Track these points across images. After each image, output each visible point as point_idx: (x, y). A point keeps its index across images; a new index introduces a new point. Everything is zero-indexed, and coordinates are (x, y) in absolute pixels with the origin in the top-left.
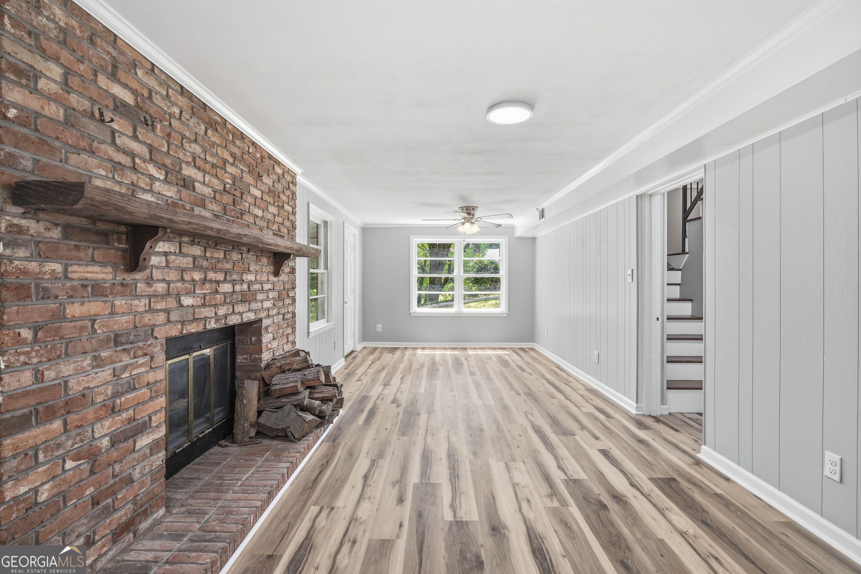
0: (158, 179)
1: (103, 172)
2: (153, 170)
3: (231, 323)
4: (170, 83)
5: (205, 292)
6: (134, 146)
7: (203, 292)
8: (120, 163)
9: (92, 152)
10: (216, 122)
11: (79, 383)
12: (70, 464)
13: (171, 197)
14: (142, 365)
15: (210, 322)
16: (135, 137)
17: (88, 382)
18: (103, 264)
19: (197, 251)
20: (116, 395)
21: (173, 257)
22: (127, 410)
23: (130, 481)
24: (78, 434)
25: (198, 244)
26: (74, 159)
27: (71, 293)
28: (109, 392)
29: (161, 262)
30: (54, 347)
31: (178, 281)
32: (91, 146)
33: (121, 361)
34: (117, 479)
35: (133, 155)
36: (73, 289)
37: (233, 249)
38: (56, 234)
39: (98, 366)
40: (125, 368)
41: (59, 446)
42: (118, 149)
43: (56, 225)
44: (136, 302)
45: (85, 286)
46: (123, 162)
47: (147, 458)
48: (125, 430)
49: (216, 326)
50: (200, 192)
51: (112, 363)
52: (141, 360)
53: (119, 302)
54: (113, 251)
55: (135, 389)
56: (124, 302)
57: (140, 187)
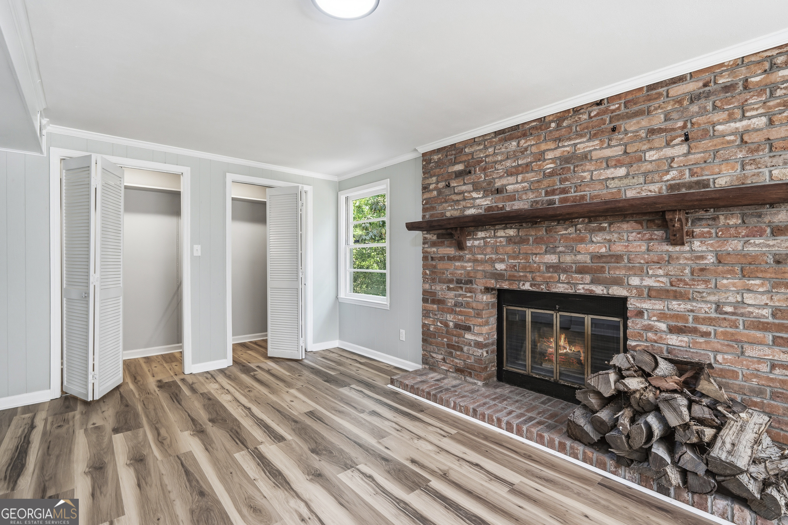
0: (479, 198)
1: (450, 208)
2: (475, 195)
3: (554, 290)
4: (486, 138)
5: (519, 261)
6: (464, 188)
7: (516, 261)
8: (457, 200)
9: (446, 202)
10: (533, 128)
11: (442, 294)
12: (439, 324)
13: (487, 204)
14: (469, 297)
15: (524, 285)
16: (465, 184)
17: (445, 295)
18: (449, 246)
19: (511, 232)
20: (455, 305)
21: (489, 240)
22: (461, 315)
23: (461, 350)
24: (442, 314)
25: (511, 228)
26: (440, 208)
27: (439, 259)
28: (453, 303)
29: (480, 243)
30: (434, 278)
31: (492, 254)
32: (445, 199)
33: (458, 291)
34: (456, 344)
35: (463, 193)
36: (440, 257)
37: (558, 223)
38: (435, 238)
39: (448, 290)
40: (460, 295)
41: (436, 315)
42: (457, 194)
43: (435, 234)
44: (466, 264)
45: (444, 257)
46: (458, 199)
47: (471, 346)
48: (460, 324)
49: (531, 289)
50: (512, 191)
51: (454, 290)
52: (469, 295)
53: (457, 264)
54: (454, 241)
55: (465, 308)
56: (459, 264)
57: (467, 207)
